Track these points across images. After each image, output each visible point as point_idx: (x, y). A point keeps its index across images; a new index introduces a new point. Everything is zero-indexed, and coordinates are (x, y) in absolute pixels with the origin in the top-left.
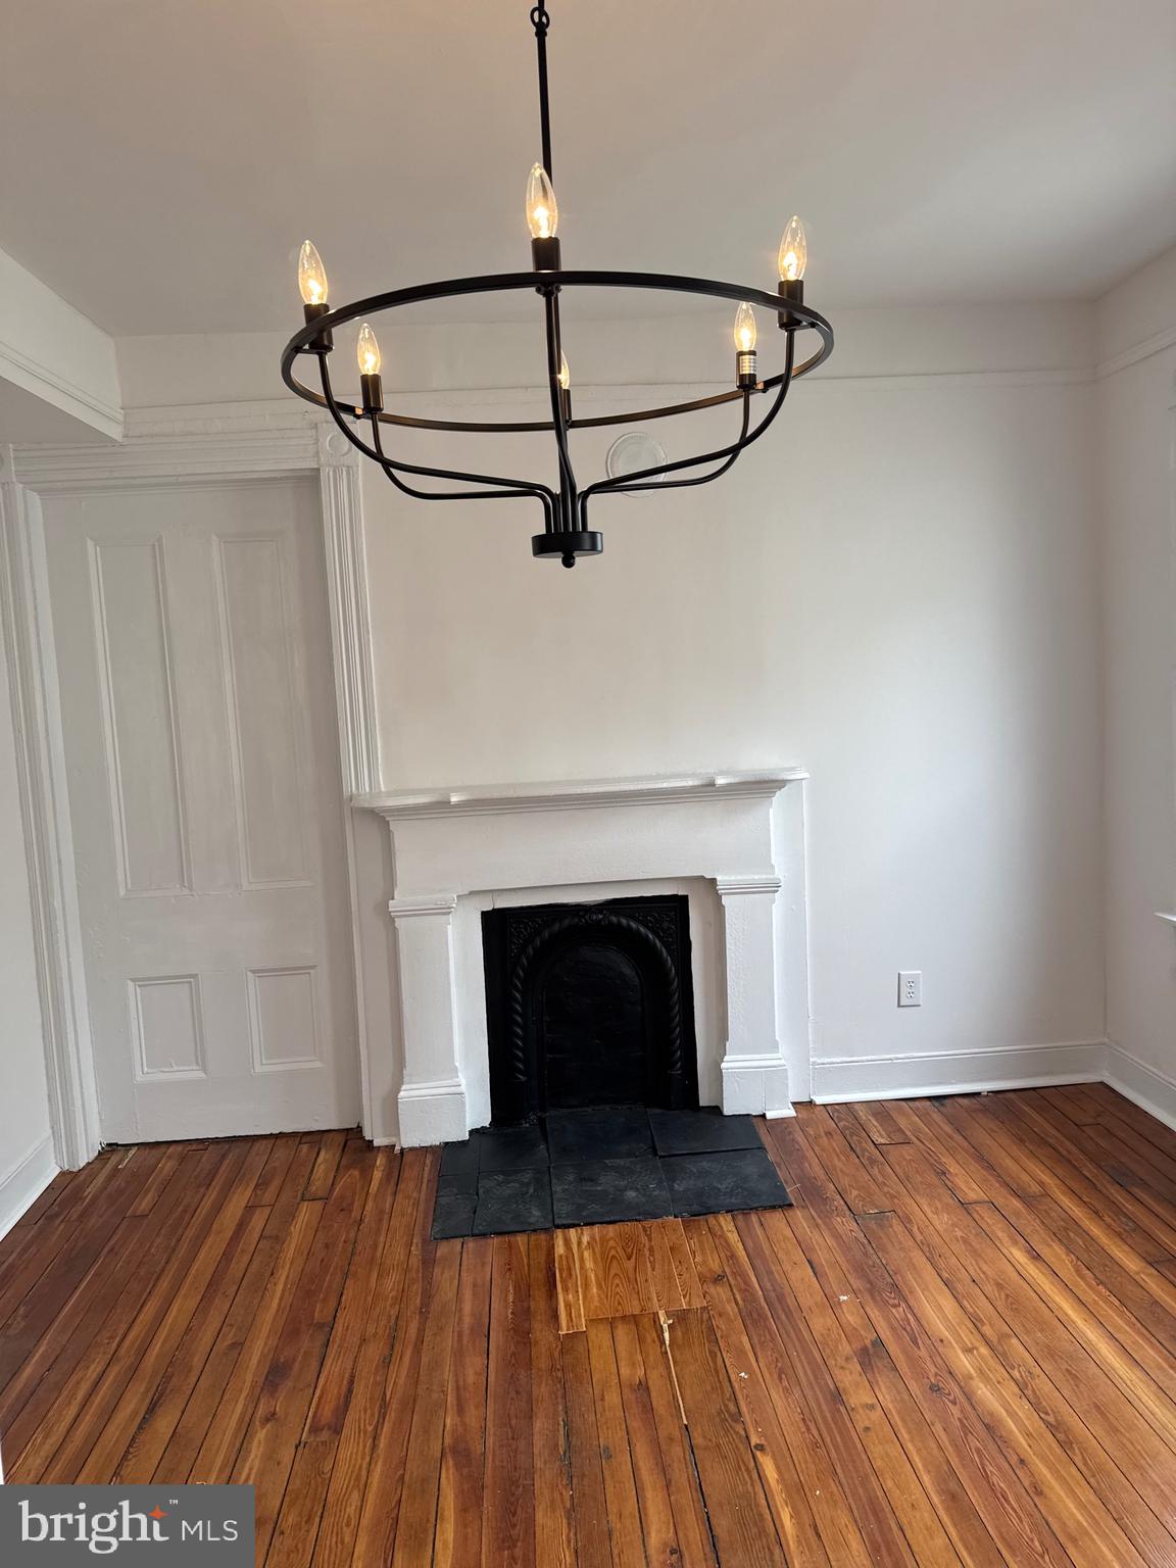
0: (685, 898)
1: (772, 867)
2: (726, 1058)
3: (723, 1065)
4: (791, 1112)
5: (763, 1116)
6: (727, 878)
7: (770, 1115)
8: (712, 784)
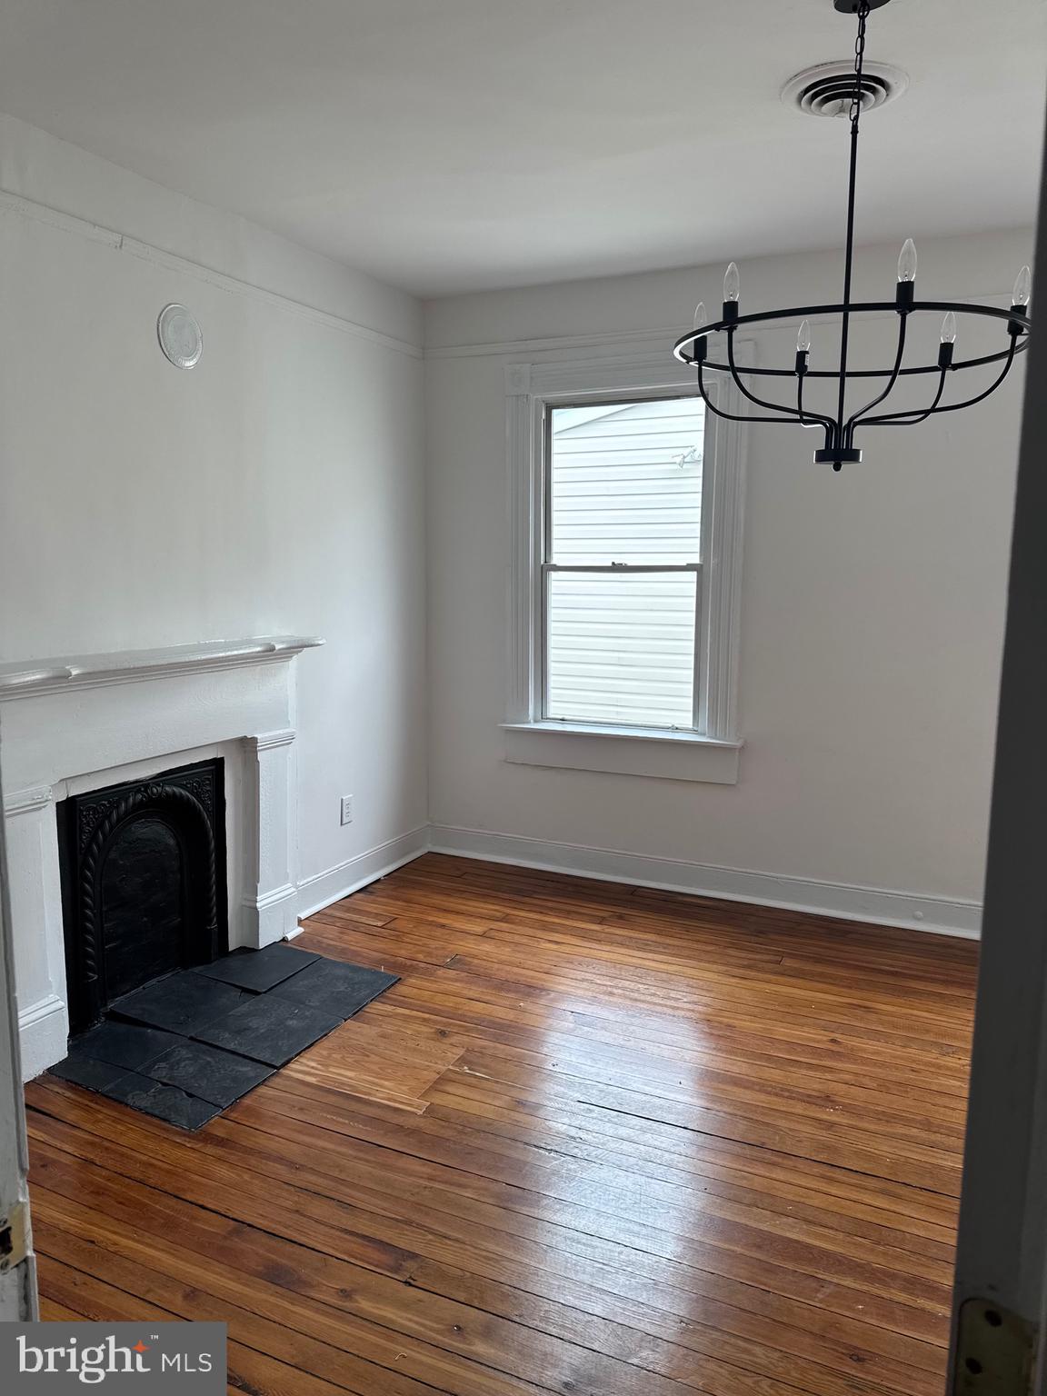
0: (222, 760)
1: (289, 722)
2: (259, 898)
3: (258, 905)
4: (300, 930)
5: (284, 940)
6: (267, 735)
7: (290, 936)
8: (272, 649)
